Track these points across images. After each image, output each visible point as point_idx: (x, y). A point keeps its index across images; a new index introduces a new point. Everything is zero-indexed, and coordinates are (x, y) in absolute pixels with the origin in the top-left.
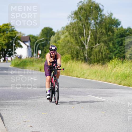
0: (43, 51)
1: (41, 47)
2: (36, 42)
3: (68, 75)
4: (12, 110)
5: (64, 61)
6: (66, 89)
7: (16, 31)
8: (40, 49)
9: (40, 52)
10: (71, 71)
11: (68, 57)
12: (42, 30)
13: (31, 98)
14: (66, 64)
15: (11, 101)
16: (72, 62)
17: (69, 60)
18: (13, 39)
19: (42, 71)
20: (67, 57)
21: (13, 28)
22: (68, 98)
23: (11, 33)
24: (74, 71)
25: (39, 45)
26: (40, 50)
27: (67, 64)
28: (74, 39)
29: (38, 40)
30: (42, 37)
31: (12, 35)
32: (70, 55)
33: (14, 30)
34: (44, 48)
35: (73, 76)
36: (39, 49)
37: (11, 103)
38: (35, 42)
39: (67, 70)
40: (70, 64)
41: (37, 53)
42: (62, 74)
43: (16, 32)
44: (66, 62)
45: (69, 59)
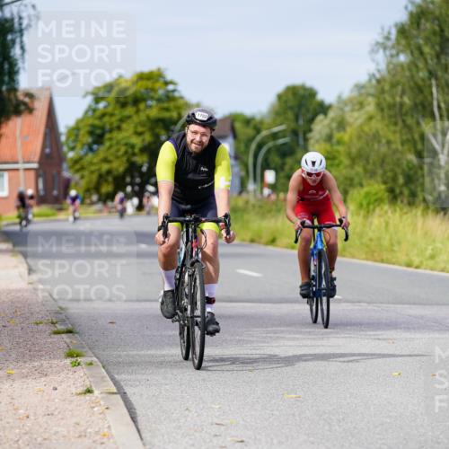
0: (282, 174)
1: (275, 159)
2: (258, 138)
3: (376, 261)
4: (167, 382)
5: (361, 206)
6: (370, 307)
7: (182, 98)
8: (272, 166)
9: (270, 176)
10: (386, 243)
11: (376, 194)
12: (280, 97)
13: (239, 341)
14: (366, 217)
15: (164, 352)
16: (390, 212)
17: (379, 205)
18: (172, 127)
19: (277, 246)
20: (374, 192)
21: (171, 87)
22: (379, 339)
23: (166, 105)
24: (399, 243)
25: (269, 151)
26: (269, 168)
27: (370, 219)
28: (398, 128)
29: (264, 133)
30: (279, 120)
31: (166, 115)
32: (383, 187)
33: (176, 94)
34: (284, 164)
35: (394, 264)
36: (266, 166)
37: (164, 356)
38: (254, 138)
39: (371, 240)
40: (382, 220)
41: (258, 178)
42: (353, 257)
43: (181, 102)
44: (368, 212)
45: (379, 201)
